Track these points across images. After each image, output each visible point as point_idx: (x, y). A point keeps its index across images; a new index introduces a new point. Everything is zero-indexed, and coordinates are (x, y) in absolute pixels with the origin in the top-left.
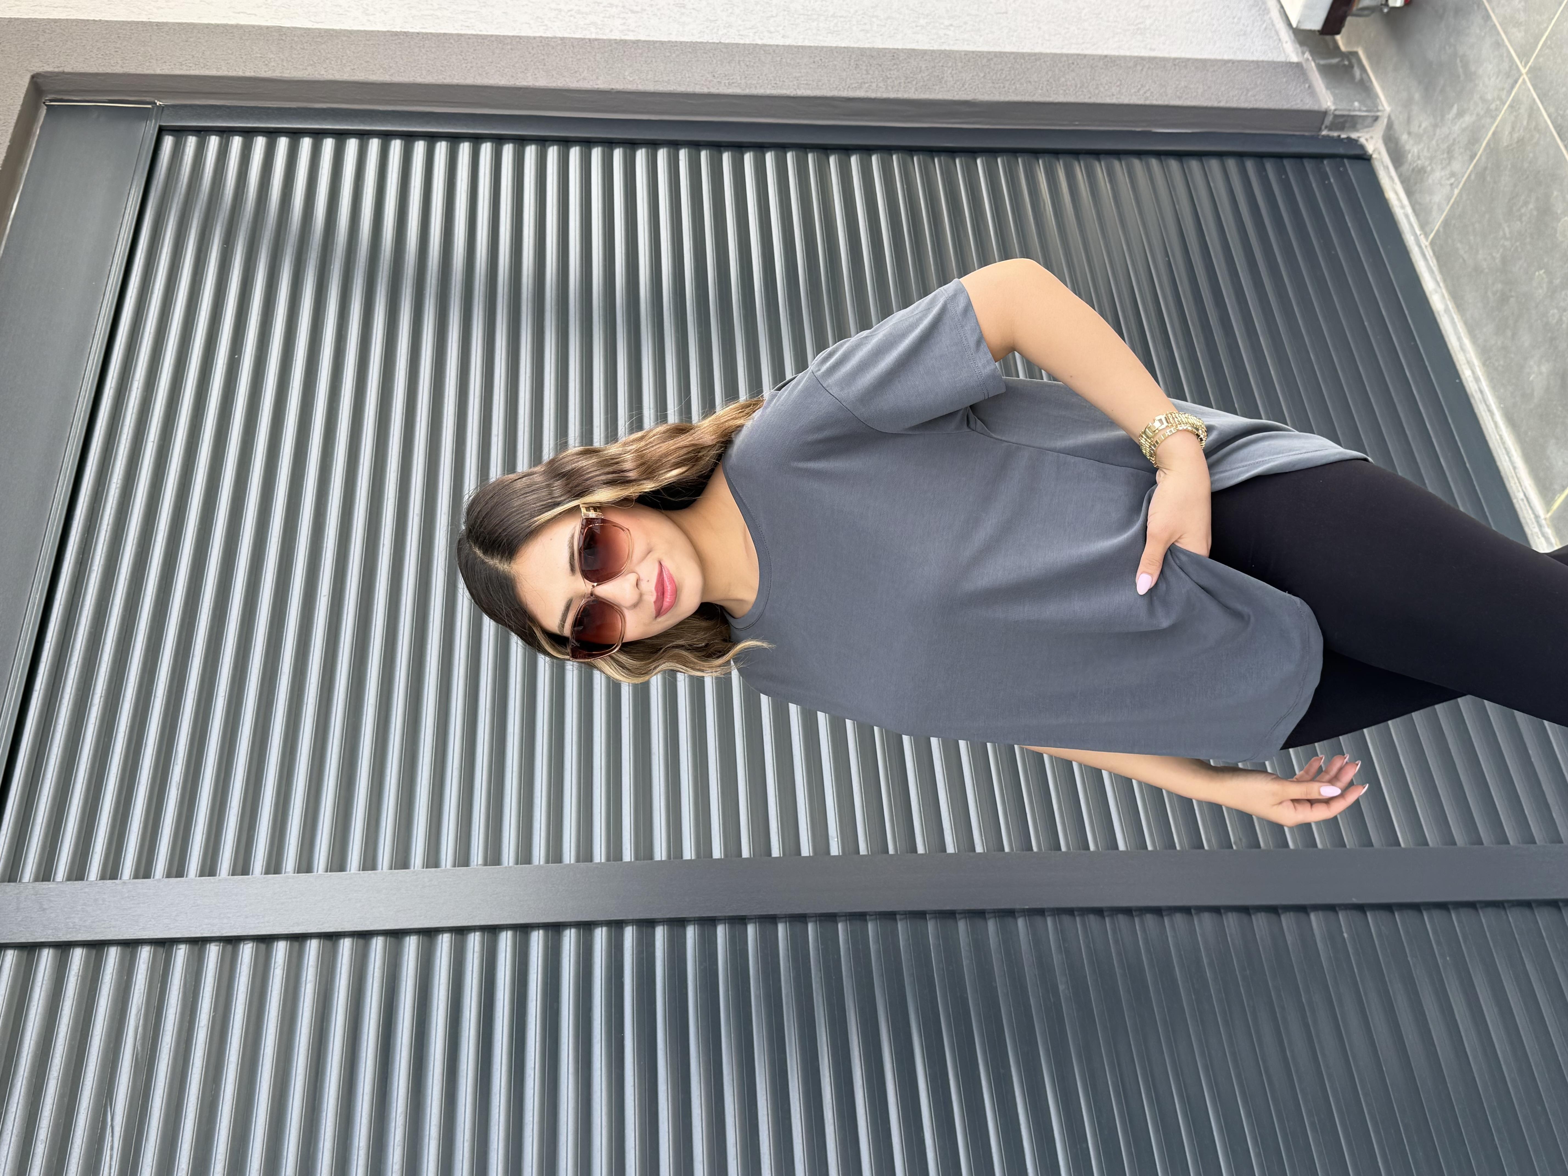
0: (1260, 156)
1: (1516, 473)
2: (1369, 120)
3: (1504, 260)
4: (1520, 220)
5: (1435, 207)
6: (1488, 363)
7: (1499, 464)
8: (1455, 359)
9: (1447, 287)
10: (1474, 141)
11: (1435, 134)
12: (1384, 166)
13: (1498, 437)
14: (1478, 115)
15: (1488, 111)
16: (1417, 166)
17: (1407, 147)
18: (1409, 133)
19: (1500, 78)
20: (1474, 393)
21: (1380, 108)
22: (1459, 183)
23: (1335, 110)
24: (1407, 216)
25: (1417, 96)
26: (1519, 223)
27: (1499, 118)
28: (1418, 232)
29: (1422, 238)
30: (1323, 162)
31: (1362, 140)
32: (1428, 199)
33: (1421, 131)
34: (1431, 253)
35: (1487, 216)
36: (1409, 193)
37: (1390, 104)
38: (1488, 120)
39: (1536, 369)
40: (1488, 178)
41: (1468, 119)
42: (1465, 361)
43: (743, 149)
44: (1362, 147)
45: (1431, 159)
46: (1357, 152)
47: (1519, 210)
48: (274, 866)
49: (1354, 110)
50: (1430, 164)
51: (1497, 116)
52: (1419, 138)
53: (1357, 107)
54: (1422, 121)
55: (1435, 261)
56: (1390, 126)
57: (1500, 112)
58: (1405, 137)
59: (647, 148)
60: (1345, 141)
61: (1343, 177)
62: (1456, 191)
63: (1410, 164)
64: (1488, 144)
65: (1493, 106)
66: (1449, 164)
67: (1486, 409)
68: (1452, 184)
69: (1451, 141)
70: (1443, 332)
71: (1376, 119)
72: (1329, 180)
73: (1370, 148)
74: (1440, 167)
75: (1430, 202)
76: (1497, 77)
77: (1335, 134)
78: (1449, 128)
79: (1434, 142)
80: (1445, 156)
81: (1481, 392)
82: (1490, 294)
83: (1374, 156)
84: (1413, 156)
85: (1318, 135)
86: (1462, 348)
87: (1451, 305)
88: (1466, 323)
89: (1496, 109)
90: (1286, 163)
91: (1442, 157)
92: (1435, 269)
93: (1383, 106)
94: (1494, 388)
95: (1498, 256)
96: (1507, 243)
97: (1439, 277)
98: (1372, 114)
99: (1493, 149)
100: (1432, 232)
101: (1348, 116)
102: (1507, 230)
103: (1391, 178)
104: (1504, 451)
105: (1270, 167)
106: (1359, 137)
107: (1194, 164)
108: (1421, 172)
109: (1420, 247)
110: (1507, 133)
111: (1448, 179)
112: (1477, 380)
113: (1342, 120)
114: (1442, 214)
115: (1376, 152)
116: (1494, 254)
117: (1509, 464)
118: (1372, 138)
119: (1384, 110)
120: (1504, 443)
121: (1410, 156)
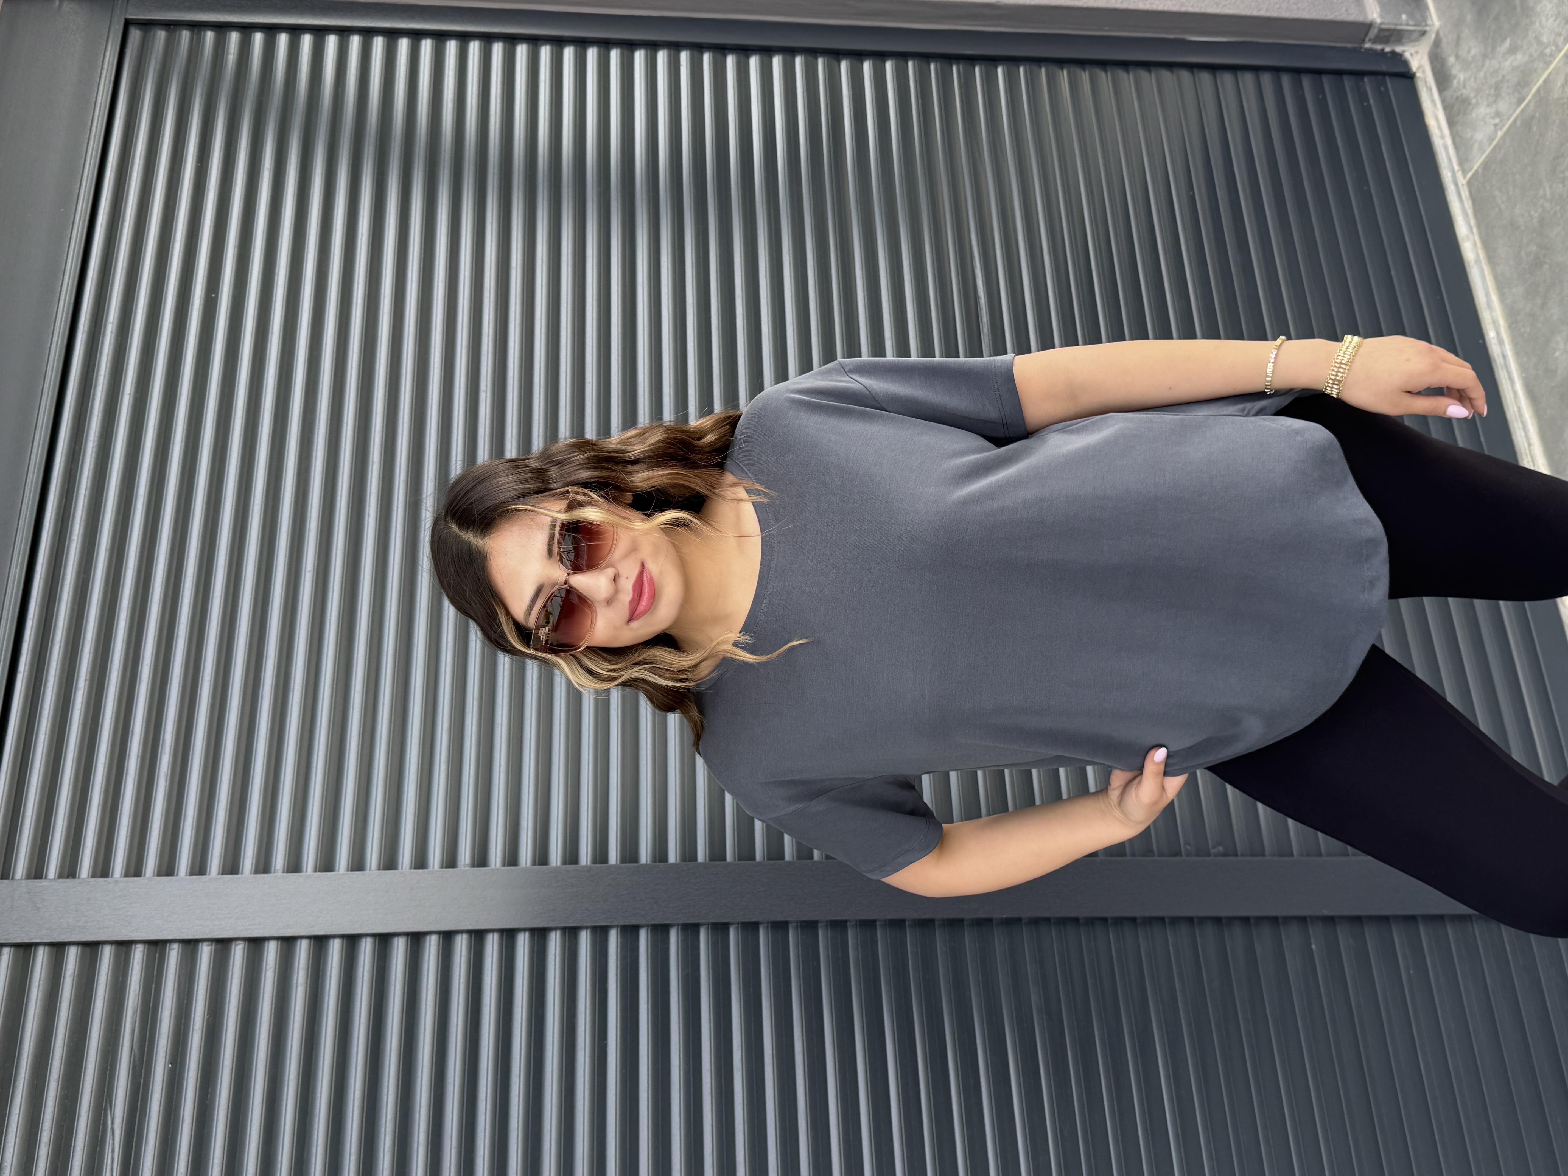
0: (1297, 72)
1: (1530, 451)
2: (1416, 35)
3: (1542, 221)
4: (1563, 183)
5: (1476, 146)
6: (1514, 326)
7: (1514, 437)
8: (1481, 316)
9: (1480, 234)
10: (1523, 83)
11: (1483, 65)
12: (1427, 87)
13: (1516, 409)
14: (1531, 56)
15: (1542, 54)
16: (1462, 95)
17: (1454, 72)
18: (1457, 57)
19: (1558, 21)
20: (1496, 358)
21: (1429, 22)
22: (1504, 125)
23: (1381, 24)
24: (1446, 147)
25: (1469, 18)
26: (1561, 186)
27: (1552, 66)
28: (1456, 167)
29: (1459, 175)
30: (1363, 79)
31: (1407, 55)
32: (1469, 135)
33: (1470, 58)
34: (1467, 194)
35: (1529, 169)
36: (1451, 123)
37: (1440, 18)
38: (1541, 65)
39: (1561, 346)
40: (1535, 129)
41: (1520, 58)
42: (1490, 321)
43: (749, 52)
44: (1406, 63)
45: (1478, 91)
46: (1401, 69)
47: (1563, 172)
48: (263, 866)
49: (1401, 25)
50: (1476, 97)
51: (1550, 62)
52: (1466, 65)
53: (1404, 21)
54: (1472, 48)
55: (1470, 202)
56: (1437, 43)
57: (1554, 59)
58: (1452, 60)
59: (646, 49)
60: (1389, 55)
61: (1384, 98)
62: (1500, 134)
63: (1455, 91)
64: (1538, 91)
65: (1548, 51)
66: (1495, 101)
67: (1507, 377)
68: (1496, 125)
69: (1500, 77)
70: (1472, 285)
71: (1424, 33)
72: (1368, 101)
73: (1414, 65)
74: (1485, 103)
75: (1472, 137)
76: (1555, 20)
77: (1379, 47)
78: (1499, 63)
79: (1482, 74)
80: (1492, 91)
81: (1504, 357)
82: (1523, 254)
83: (1418, 75)
84: (1458, 82)
85: (1361, 48)
86: (1489, 306)
87: (1482, 255)
88: (1496, 278)
89: (1551, 55)
90: (1325, 79)
91: (1487, 92)
92: (1470, 212)
93: (1432, 20)
94: (1517, 354)
95: (1536, 215)
96: (1547, 205)
97: (1473, 222)
98: (1420, 28)
99: (1542, 97)
100: (1470, 170)
101: (1394, 30)
102: (1548, 189)
103: (1433, 102)
104: (1520, 425)
105: (1306, 82)
106: (1404, 51)
107: (1227, 78)
108: (1465, 102)
109: (1456, 185)
110: (1559, 84)
111: (1493, 118)
112: (1501, 342)
113: (1387, 34)
114: (1483, 154)
115: (1421, 70)
116: (1532, 213)
117: (1524, 440)
118: (1417, 52)
119: (1433, 25)
120: (1521, 416)
121: (1455, 82)
